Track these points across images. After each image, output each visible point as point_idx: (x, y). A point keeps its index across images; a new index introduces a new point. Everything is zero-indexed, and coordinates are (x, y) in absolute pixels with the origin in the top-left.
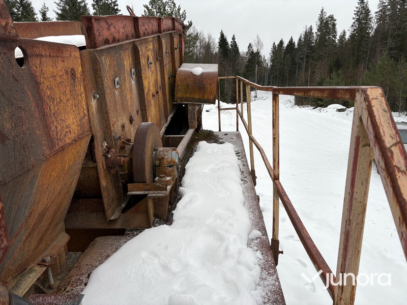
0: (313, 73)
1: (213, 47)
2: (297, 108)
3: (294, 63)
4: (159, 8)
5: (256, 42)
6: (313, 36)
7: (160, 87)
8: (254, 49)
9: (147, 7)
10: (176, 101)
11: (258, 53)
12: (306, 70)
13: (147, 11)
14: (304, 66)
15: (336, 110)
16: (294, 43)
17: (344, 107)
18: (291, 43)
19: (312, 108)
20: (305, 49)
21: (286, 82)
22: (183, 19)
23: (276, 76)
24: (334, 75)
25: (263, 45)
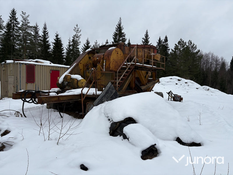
22: (195, 49)
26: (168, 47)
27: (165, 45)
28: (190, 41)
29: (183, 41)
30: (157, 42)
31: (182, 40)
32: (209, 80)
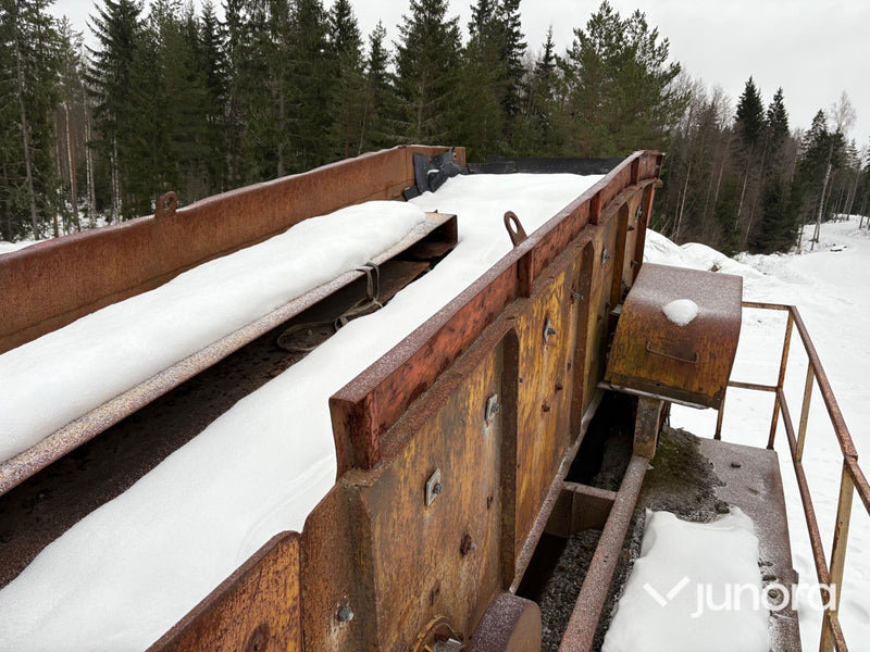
1: (722, 116)
4: (609, 37)
5: (837, 109)
7: (569, 365)
8: (829, 126)
9: (580, 34)
10: (609, 382)
11: (839, 136)
13: (579, 43)
22: (659, 58)
25: (854, 117)
26: (517, 33)
27: (506, 21)
28: (637, 14)
29: (617, 15)
30: (473, 8)
31: (608, 11)
32: (682, 191)
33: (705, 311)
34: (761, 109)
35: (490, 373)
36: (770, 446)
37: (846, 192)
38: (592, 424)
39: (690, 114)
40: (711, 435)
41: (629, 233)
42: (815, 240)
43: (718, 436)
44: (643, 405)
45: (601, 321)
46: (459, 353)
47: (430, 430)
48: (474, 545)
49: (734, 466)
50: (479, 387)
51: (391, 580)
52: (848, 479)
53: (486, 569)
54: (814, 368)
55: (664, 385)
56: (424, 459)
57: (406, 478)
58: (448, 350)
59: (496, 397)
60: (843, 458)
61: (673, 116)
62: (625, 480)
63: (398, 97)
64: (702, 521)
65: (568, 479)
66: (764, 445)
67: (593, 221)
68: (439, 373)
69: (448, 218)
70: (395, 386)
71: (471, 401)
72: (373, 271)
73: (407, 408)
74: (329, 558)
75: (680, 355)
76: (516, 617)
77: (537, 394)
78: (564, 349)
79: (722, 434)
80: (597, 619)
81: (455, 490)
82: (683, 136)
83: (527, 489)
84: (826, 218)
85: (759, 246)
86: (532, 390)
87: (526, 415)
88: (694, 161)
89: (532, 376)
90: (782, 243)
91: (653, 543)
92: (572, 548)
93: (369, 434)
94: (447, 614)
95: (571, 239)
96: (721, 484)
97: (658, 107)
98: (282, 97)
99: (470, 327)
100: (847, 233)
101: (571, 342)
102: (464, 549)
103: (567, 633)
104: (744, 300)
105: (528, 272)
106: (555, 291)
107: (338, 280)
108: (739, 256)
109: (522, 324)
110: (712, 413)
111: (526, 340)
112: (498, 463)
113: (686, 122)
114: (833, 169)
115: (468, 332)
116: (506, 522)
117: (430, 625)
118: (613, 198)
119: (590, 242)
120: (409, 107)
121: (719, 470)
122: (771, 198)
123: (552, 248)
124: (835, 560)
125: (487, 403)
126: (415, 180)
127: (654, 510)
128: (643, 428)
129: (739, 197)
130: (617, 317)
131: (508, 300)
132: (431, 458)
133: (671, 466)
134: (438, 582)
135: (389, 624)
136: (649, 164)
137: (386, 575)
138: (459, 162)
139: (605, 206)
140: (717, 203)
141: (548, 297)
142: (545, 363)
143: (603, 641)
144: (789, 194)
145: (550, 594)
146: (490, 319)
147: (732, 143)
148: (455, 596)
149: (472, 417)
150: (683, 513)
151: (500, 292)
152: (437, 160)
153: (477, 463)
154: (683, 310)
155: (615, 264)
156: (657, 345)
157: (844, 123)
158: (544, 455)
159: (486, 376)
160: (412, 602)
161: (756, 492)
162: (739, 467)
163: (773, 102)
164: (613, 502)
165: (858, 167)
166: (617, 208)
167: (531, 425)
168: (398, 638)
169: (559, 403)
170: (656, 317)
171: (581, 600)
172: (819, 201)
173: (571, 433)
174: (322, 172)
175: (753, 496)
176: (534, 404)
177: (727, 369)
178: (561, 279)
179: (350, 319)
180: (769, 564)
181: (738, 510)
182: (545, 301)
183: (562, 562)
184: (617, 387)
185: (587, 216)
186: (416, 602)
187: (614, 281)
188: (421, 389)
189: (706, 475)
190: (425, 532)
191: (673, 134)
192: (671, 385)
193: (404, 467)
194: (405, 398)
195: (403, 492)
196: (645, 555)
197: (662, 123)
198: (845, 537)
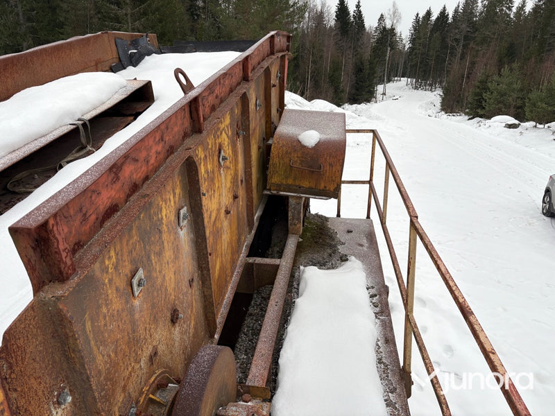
0: (473, 64)
1: (327, 19)
2: (444, 116)
3: (444, 46)
5: (391, 13)
6: (477, 6)
7: (242, 181)
8: (387, 23)
10: (270, 190)
11: (393, 29)
12: (463, 57)
14: (460, 50)
15: (504, 124)
16: (448, 15)
17: (516, 122)
18: (443, 14)
19: (467, 117)
20: (464, 26)
21: (430, 73)
23: (416, 65)
24: (505, 70)
25: (400, 18)
32: (308, 66)
33: (324, 137)
34: (349, 14)
35: (178, 191)
36: (368, 217)
37: (398, 64)
38: (261, 218)
39: (309, 17)
40: (334, 215)
41: (273, 89)
42: (384, 94)
43: (338, 215)
44: (292, 202)
45: (261, 150)
46: (147, 178)
47: (128, 241)
48: (181, 315)
49: (349, 232)
50: (169, 203)
51: (110, 358)
52: (413, 231)
53: (195, 328)
54: (389, 166)
55: (303, 187)
56: (127, 263)
57: (111, 281)
58: (135, 176)
59: (185, 208)
60: (409, 218)
61: (299, 18)
62: (285, 250)
63: (113, 6)
64: (333, 268)
65: (249, 256)
66: (365, 217)
67: (245, 78)
68: (129, 196)
69: (144, 83)
70: (84, 210)
71: (164, 214)
72: (84, 125)
73: (101, 227)
74: (38, 359)
75: (311, 167)
76: (213, 361)
77: (220, 203)
78: (236, 170)
79: (341, 214)
80: (273, 344)
81: (159, 280)
82: (306, 32)
83: (220, 268)
84: (389, 81)
85: (354, 100)
86: (215, 201)
87: (213, 219)
88: (314, 48)
89: (214, 191)
90: (366, 97)
91: (306, 287)
92: (256, 300)
93: (58, 253)
94: (168, 366)
95: (231, 91)
96: (343, 244)
97: (289, 12)
98: (20, 6)
99: (154, 158)
100: (400, 88)
101: (241, 165)
102: (174, 319)
103: (255, 358)
104: (347, 129)
105: (198, 114)
106: (224, 129)
107: (54, 133)
108: (344, 106)
109: (201, 153)
110: (334, 201)
111: (205, 165)
112: (194, 254)
113: (306, 23)
114: (390, 51)
115: (152, 161)
116: (206, 293)
117: (152, 379)
118: (259, 64)
119: (245, 93)
120: (121, 12)
121: (341, 236)
122: (359, 69)
123: (217, 97)
124: (410, 281)
125: (179, 214)
126: (119, 58)
127: (305, 266)
128: (293, 216)
129: (341, 69)
130: (270, 145)
131: (186, 136)
132: (133, 261)
133: (313, 237)
134: (155, 348)
135: (114, 390)
136: (282, 41)
137: (103, 356)
138: (153, 45)
139: (254, 69)
140: (329, 74)
141: (219, 133)
142: (223, 181)
143: (279, 356)
144: (368, 66)
145: (244, 333)
146: (171, 150)
147: (334, 36)
148: (171, 353)
149: (167, 226)
150: (322, 265)
151: (177, 130)
152: (134, 43)
153: (176, 258)
154: (310, 138)
155: (266, 110)
156: (296, 162)
157: (395, 22)
158: (230, 243)
159: (174, 194)
160: (133, 368)
161: (362, 245)
162: (351, 232)
163: (355, 9)
164: (279, 265)
165: (404, 49)
166: (262, 70)
167: (218, 225)
168: (125, 397)
169: (238, 208)
170: (295, 144)
171: (262, 334)
172: (384, 70)
173: (249, 225)
174: (36, 51)
175: (361, 248)
176: (218, 210)
177: (340, 172)
178: (228, 121)
179: (68, 162)
180: (373, 287)
181: (353, 258)
182: (217, 137)
183: (251, 310)
184: (274, 192)
185: (241, 75)
186: (137, 366)
187: (267, 122)
188: (112, 210)
189: (333, 240)
190: (137, 316)
191: (299, 30)
192: (308, 186)
193: (107, 272)
194: (97, 219)
195: (110, 291)
196: (301, 296)
197: (292, 22)
198: (414, 267)
